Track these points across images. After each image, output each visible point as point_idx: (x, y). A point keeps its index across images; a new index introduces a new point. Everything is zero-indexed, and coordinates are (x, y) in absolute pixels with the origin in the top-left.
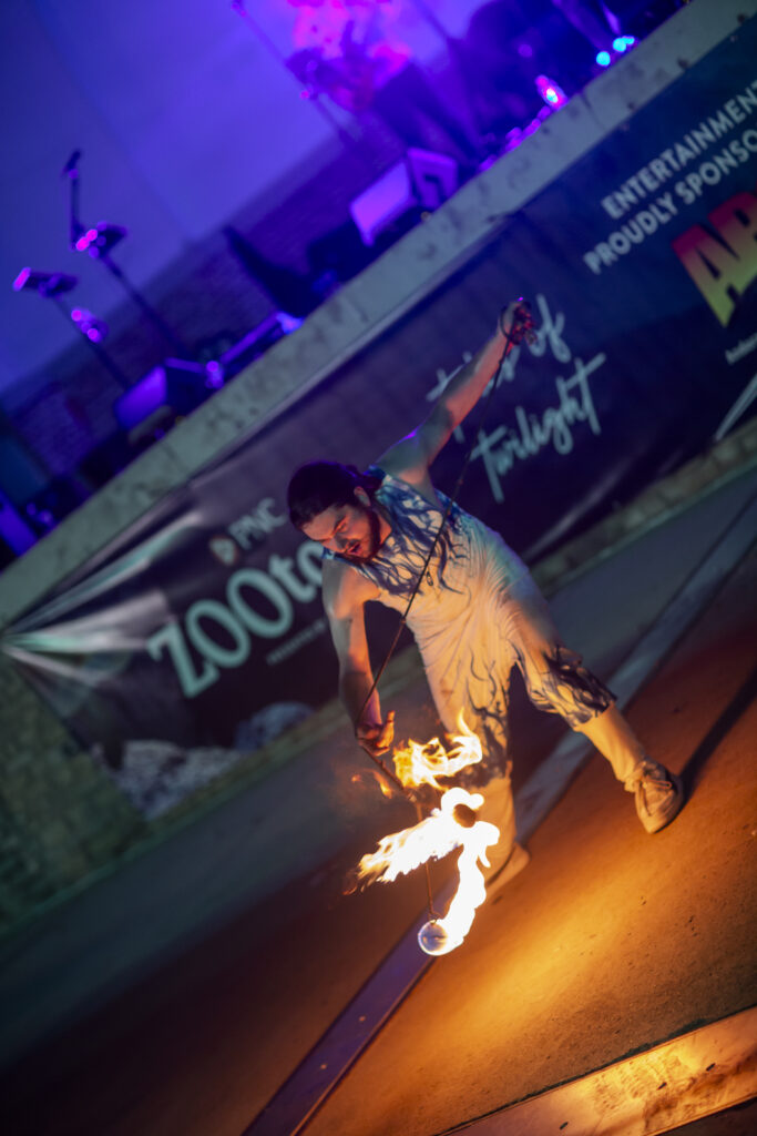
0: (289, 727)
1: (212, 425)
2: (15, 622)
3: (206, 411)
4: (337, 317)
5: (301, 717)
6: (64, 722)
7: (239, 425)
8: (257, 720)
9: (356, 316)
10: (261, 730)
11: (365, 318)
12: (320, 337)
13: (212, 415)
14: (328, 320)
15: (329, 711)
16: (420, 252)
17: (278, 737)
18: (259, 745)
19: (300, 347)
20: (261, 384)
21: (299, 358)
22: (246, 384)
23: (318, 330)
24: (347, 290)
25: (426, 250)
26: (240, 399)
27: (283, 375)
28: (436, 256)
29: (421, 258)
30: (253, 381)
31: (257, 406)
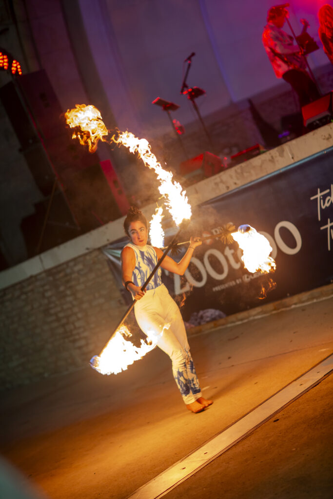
0: (214, 319)
1: (216, 184)
2: (112, 244)
3: (216, 178)
4: (281, 154)
5: (220, 317)
6: (121, 291)
7: (228, 188)
8: (201, 313)
9: (291, 157)
10: (202, 317)
11: (293, 158)
12: (272, 160)
13: (218, 180)
14: (278, 154)
15: (232, 318)
16: (325, 136)
17: (208, 322)
18: (199, 324)
19: (263, 162)
20: (242, 173)
21: (261, 166)
22: (236, 171)
23: (272, 157)
24: (289, 143)
25: (327, 136)
26: (231, 177)
27: (253, 172)
28: (331, 140)
29: (324, 139)
30: (239, 171)
31: (238, 182)
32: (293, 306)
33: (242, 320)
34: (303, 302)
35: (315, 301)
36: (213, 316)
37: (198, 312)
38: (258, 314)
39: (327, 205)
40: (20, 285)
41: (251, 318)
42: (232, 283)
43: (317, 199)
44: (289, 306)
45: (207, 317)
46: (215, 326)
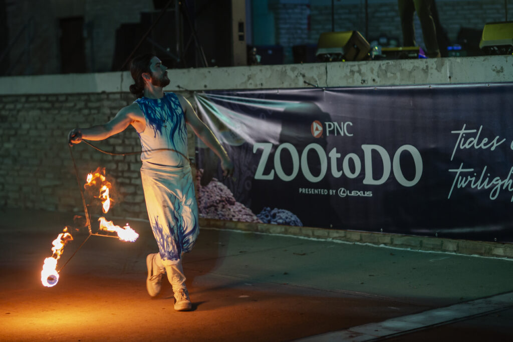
0: (287, 224)
1: (352, 72)
2: (208, 92)
3: (355, 65)
4: (438, 69)
5: (295, 224)
6: (197, 149)
7: (364, 81)
8: (275, 211)
9: (448, 75)
10: (274, 216)
11: (450, 77)
12: (426, 71)
13: (356, 68)
14: (435, 66)
15: (308, 230)
16: (496, 67)
17: (279, 224)
18: (269, 222)
19: (415, 68)
20: (386, 72)
21: (410, 72)
22: (380, 66)
23: (427, 67)
24: (452, 59)
25: (499, 68)
26: (372, 70)
27: (398, 75)
28: (501, 74)
29: (494, 70)
30: (383, 67)
31: (377, 79)
32: (382, 246)
33: (318, 237)
34: (396, 245)
35: (409, 249)
36: (288, 220)
37: (272, 209)
38: (340, 238)
39: (467, 146)
40: (88, 97)
41: (330, 240)
42: (324, 192)
43: (459, 134)
44: (378, 243)
45: (281, 218)
46: (286, 232)
